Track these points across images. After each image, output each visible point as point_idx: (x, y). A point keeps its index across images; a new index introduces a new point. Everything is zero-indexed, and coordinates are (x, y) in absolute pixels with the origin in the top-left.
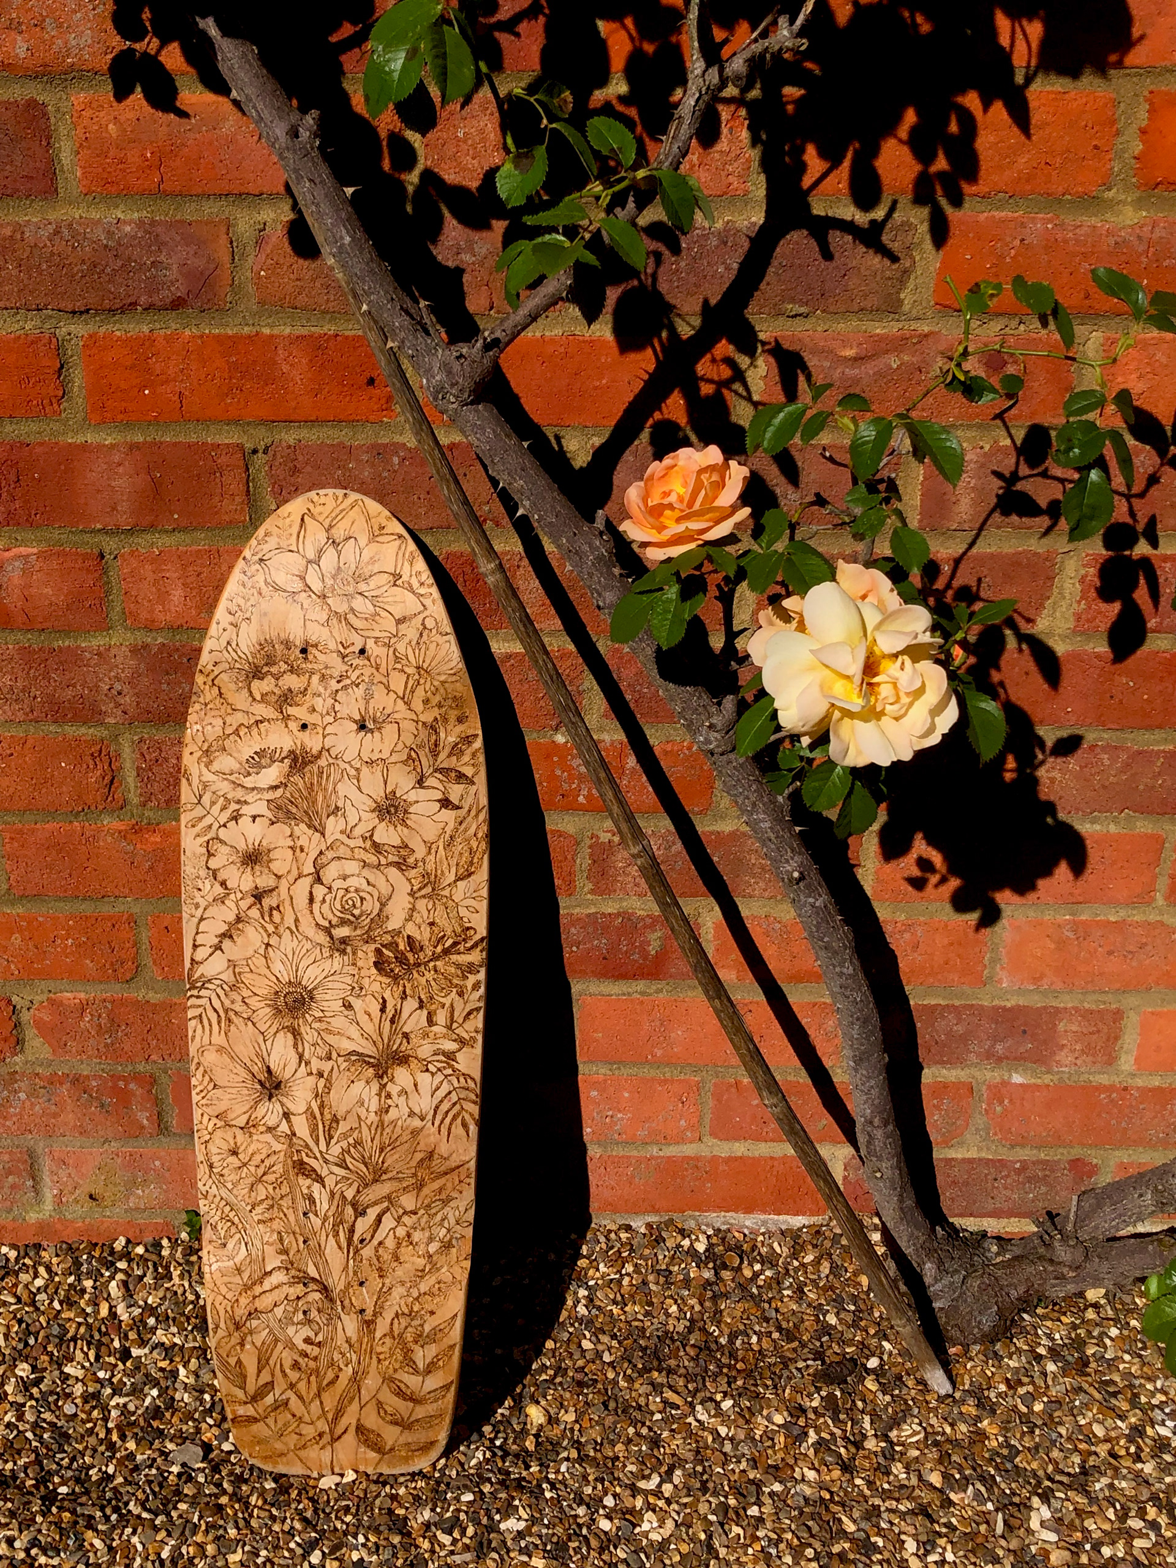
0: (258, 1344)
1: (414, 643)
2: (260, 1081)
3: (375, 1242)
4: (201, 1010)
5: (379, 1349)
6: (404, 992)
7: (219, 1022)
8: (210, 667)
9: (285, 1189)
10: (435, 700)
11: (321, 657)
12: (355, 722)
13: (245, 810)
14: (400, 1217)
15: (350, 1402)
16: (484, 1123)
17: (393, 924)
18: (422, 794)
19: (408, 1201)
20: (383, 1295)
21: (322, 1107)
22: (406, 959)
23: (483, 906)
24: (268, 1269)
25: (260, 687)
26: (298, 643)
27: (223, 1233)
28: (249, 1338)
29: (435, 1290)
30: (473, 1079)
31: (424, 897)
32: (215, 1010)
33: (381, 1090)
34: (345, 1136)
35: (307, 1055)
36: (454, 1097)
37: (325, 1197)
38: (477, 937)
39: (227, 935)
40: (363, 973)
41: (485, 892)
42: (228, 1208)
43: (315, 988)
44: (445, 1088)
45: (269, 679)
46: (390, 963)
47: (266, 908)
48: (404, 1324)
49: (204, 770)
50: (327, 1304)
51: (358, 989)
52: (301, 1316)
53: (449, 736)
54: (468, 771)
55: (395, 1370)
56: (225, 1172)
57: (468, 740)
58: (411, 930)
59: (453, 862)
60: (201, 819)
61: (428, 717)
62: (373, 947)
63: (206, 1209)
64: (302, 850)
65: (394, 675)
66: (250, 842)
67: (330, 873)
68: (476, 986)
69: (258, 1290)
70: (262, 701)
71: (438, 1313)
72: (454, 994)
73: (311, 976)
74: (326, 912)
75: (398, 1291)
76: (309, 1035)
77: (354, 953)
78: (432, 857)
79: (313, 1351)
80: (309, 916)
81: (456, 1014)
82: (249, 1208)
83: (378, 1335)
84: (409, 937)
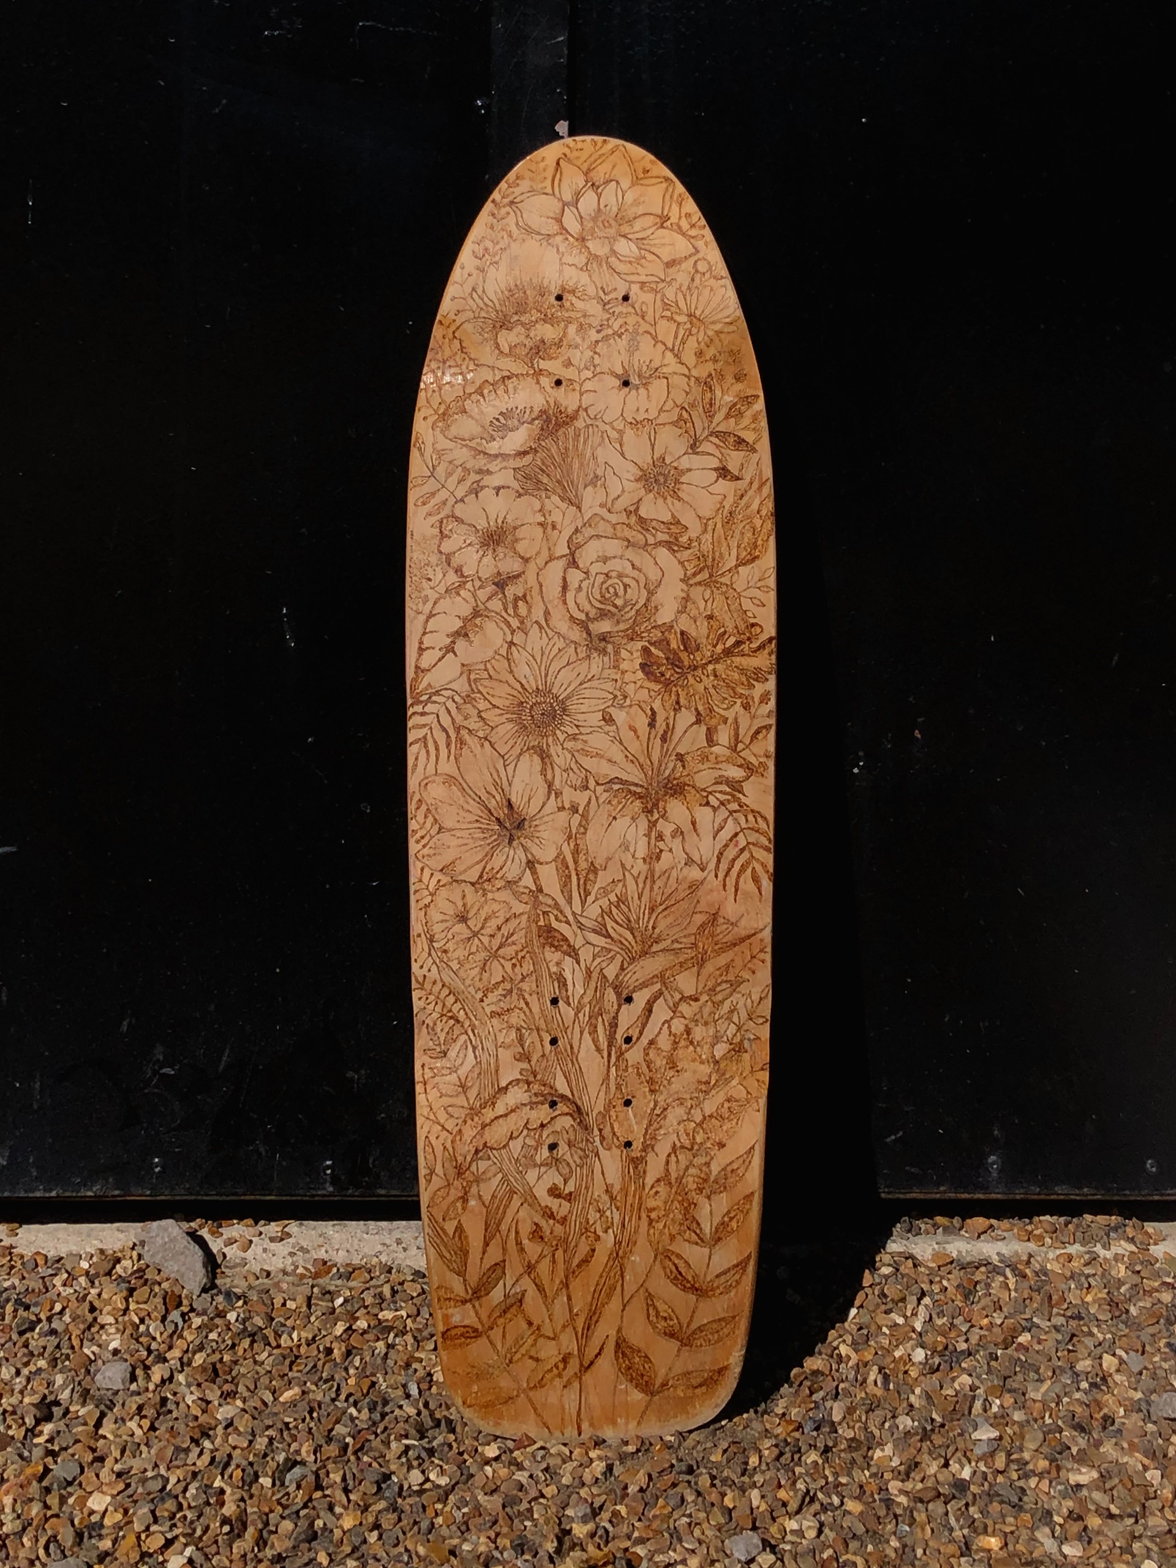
0: (487, 1198)
1: (684, 288)
2: (498, 819)
3: (644, 1041)
4: (426, 730)
5: (651, 1203)
6: (678, 703)
7: (448, 745)
8: (452, 316)
9: (527, 966)
10: (710, 352)
11: (579, 305)
12: (617, 376)
13: (487, 480)
14: (676, 1005)
15: (609, 1296)
16: (780, 878)
17: (665, 616)
18: (696, 461)
19: (687, 982)
20: (656, 1117)
21: (576, 852)
22: (680, 660)
23: (771, 598)
24: (503, 1084)
25: (506, 339)
26: (552, 289)
27: (442, 1036)
28: (474, 1190)
29: (724, 1111)
30: (765, 819)
31: (699, 583)
32: (444, 730)
33: (650, 829)
34: (605, 891)
35: (557, 784)
36: (742, 841)
37: (580, 976)
38: (764, 637)
39: (461, 633)
40: (628, 677)
41: (772, 582)
42: (451, 999)
43: (568, 697)
44: (730, 828)
45: (519, 329)
46: (659, 666)
47: (510, 598)
48: (683, 1163)
49: (440, 437)
50: (581, 1134)
51: (620, 698)
52: (545, 1153)
53: (726, 397)
54: (750, 437)
55: (672, 1238)
56: (450, 946)
57: (748, 400)
58: (684, 623)
59: (734, 544)
60: (433, 494)
61: (702, 372)
62: (639, 645)
63: (422, 1003)
64: (554, 527)
65: (663, 324)
66: (492, 517)
67: (588, 555)
68: (764, 699)
69: (489, 1114)
70: (510, 355)
71: (730, 1145)
72: (738, 707)
73: (564, 682)
74: (581, 602)
75: (676, 1113)
76: (560, 758)
77: (617, 653)
78: (709, 536)
79: (561, 1207)
80: (561, 606)
81: (742, 732)
82: (480, 995)
83: (650, 1180)
84: (682, 633)
